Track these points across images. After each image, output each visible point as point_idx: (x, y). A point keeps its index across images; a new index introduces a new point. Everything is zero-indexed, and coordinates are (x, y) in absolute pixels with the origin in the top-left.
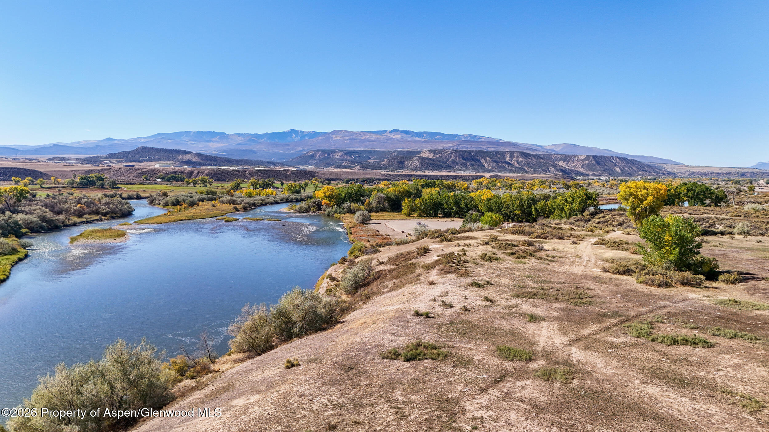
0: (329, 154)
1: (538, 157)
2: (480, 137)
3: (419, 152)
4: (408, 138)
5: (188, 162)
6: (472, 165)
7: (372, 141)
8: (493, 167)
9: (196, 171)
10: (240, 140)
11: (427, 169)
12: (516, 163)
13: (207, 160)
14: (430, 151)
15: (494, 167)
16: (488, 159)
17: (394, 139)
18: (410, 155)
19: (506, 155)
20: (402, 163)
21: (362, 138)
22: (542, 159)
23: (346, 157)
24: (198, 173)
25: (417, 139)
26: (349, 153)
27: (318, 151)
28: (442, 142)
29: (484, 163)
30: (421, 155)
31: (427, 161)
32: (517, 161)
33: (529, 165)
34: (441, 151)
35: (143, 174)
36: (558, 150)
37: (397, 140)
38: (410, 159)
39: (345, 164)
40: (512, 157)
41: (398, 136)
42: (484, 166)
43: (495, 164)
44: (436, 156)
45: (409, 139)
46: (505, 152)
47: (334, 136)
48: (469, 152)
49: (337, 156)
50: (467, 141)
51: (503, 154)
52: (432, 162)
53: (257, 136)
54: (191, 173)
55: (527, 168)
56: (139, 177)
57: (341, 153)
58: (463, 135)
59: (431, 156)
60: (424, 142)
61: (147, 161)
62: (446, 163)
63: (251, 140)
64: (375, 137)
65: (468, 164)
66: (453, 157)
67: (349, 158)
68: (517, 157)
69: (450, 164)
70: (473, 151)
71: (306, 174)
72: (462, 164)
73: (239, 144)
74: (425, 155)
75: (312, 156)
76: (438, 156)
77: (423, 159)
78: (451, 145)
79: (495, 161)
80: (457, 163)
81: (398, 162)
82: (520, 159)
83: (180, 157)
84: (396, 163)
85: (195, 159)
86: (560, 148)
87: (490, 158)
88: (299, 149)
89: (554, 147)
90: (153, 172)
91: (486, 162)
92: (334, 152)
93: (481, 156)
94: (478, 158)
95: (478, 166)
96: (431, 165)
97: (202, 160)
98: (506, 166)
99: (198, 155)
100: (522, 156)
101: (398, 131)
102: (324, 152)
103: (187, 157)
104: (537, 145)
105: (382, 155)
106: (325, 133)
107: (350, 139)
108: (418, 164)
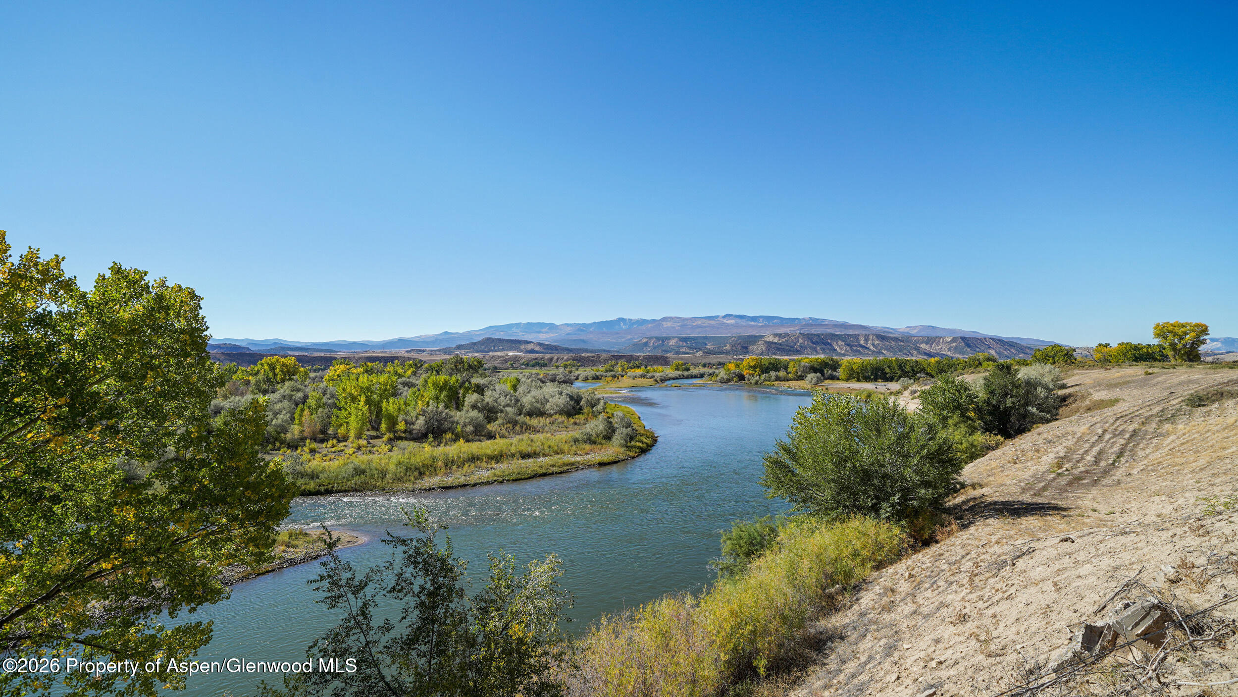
0: (663, 341)
1: (896, 339)
2: (823, 320)
3: (762, 337)
4: (743, 322)
5: (532, 351)
6: (823, 349)
7: (705, 327)
8: (846, 351)
9: (556, 358)
10: (569, 329)
11: (774, 354)
12: (872, 347)
13: (548, 349)
14: (776, 335)
15: (848, 351)
16: (840, 342)
17: (728, 325)
18: (754, 339)
19: (860, 338)
20: (746, 348)
21: (694, 324)
22: (901, 341)
23: (681, 343)
24: (558, 359)
25: (753, 323)
26: (685, 340)
27: (651, 338)
28: (782, 326)
29: (836, 347)
30: (765, 339)
31: (773, 346)
32: (873, 345)
33: (887, 349)
34: (786, 335)
35: (506, 361)
36: (914, 332)
37: (732, 325)
38: (754, 343)
39: (683, 350)
40: (866, 340)
41: (733, 321)
42: (836, 350)
43: (848, 348)
44: (782, 340)
45: (744, 324)
46: (859, 335)
47: (664, 323)
48: (818, 335)
49: (672, 343)
50: (811, 325)
51: (856, 337)
52: (779, 347)
53: (584, 325)
54: (551, 359)
55: (885, 352)
56: (502, 363)
57: (676, 340)
58: (803, 319)
59: (776, 340)
60: (762, 326)
61: (492, 351)
62: (793, 347)
63: (580, 330)
64: (708, 322)
65: (818, 348)
66: (800, 341)
67: (685, 344)
68: (872, 340)
69: (799, 348)
70: (822, 334)
71: (658, 359)
72: (811, 348)
73: (568, 334)
74: (770, 339)
75: (646, 344)
76: (784, 340)
77: (769, 344)
78: (792, 329)
79: (848, 345)
80: (806, 348)
81: (742, 347)
82: (876, 342)
83: (522, 347)
84: (739, 348)
85: (537, 348)
86: (915, 331)
87: (842, 341)
88: (629, 337)
89: (908, 329)
90: (515, 359)
91: (838, 346)
92: (668, 339)
93: (832, 339)
94: (829, 341)
95: (830, 350)
96: (778, 349)
97: (544, 349)
98: (861, 350)
99: (540, 344)
100: (878, 339)
101: (732, 315)
102: (658, 339)
103: (530, 347)
104: (888, 328)
105: (722, 340)
106: (654, 321)
107: (681, 326)
108: (764, 348)
